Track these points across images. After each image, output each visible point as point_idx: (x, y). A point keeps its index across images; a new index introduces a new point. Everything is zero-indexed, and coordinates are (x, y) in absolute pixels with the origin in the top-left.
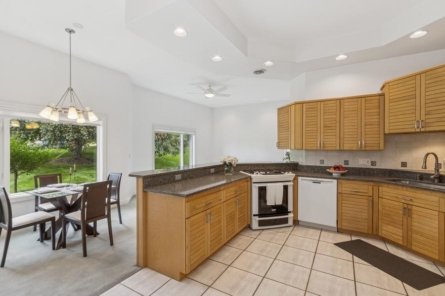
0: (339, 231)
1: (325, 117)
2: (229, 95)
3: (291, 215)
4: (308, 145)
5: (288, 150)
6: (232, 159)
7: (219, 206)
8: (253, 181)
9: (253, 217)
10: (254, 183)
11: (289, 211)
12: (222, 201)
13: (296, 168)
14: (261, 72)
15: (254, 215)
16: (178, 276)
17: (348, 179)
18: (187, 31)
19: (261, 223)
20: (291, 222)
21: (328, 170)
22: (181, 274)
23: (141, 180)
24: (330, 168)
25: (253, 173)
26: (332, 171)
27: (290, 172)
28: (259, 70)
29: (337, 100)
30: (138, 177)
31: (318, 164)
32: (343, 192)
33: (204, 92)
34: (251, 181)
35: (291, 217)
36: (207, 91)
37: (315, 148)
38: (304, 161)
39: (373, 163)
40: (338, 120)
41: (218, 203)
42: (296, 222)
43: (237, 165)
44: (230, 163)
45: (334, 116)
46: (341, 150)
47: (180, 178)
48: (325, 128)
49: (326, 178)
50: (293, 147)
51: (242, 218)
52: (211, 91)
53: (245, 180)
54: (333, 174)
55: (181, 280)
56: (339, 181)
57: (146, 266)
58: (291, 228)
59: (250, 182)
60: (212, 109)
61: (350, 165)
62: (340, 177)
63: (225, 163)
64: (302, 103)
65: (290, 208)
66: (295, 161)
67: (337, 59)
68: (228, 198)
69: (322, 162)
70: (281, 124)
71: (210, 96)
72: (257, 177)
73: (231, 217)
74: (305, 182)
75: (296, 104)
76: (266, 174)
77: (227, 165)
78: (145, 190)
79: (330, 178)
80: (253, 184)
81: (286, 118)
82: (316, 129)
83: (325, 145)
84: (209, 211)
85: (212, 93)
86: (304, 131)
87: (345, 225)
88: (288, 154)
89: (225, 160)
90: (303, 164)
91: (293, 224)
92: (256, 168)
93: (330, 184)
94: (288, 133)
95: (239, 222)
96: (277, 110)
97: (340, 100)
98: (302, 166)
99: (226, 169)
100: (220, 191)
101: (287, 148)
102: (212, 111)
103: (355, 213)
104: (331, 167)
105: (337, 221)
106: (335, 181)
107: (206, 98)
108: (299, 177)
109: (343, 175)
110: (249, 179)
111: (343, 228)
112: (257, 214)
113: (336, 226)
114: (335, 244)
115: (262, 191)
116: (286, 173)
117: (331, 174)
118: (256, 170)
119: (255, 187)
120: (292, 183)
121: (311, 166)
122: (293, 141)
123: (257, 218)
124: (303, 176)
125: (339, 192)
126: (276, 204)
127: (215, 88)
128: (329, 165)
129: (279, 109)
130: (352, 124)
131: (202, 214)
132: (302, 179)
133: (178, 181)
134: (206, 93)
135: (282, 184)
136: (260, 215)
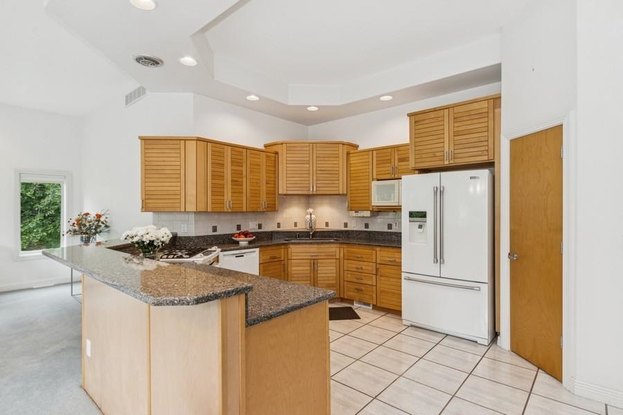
1: (233, 168)
26: (237, 239)
29: (244, 148)
32: (264, 261)
38: (192, 230)
39: (260, 226)
45: (241, 169)
48: (233, 183)
50: (192, 208)
56: (260, 249)
64: (207, 141)
69: (215, 229)
74: (227, 258)
81: (172, 159)
82: (223, 182)
83: (233, 206)
90: (190, 235)
94: (176, 184)
97: (247, 150)
101: (173, 209)
122: (192, 198)
125: (260, 262)
130: (257, 181)
132: (224, 255)
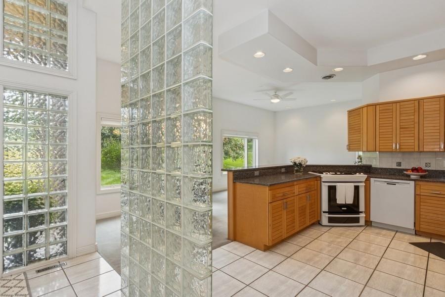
0: (417, 233)
1: (402, 118)
2: (295, 99)
3: (362, 215)
4: (382, 147)
5: (361, 153)
6: (302, 159)
7: (292, 198)
8: (323, 180)
9: (323, 214)
10: (324, 182)
11: (360, 211)
12: (296, 194)
13: (368, 171)
14: (330, 77)
15: (324, 212)
16: (263, 248)
17: (428, 181)
18: (264, 53)
19: (331, 220)
20: (362, 222)
21: (405, 172)
22: (265, 245)
23: (231, 174)
24: (407, 170)
25: (323, 174)
26: (409, 173)
27: (362, 174)
28: (328, 75)
29: (415, 100)
30: (229, 171)
31: (394, 166)
32: (422, 194)
33: (270, 98)
34: (321, 180)
35: (363, 217)
36: (273, 97)
37: (391, 150)
38: (378, 164)
40: (416, 120)
41: (292, 195)
42: (368, 223)
43: (307, 166)
44: (300, 164)
45: (413, 117)
46: (421, 152)
47: (258, 174)
48: (402, 130)
49: (402, 179)
50: (365, 149)
51: (312, 213)
52: (277, 97)
53: (315, 179)
54: (411, 176)
55: (265, 251)
56: (417, 182)
57: (235, 240)
58: (363, 228)
59: (319, 181)
60: (275, 112)
61: (432, 168)
62: (419, 179)
63: (295, 163)
64: (375, 105)
65: (362, 208)
66: (368, 163)
67: (415, 59)
68: (300, 193)
69: (399, 164)
70: (353, 127)
71: (276, 101)
72: (326, 176)
73: (302, 210)
74: (378, 183)
75: (368, 106)
76: (336, 174)
77: (297, 165)
78: (235, 181)
79: (406, 180)
80: (323, 184)
81: (357, 121)
82: (391, 130)
83: (402, 147)
84: (285, 200)
85: (278, 98)
86: (377, 133)
87: (424, 227)
88: (360, 157)
89: (296, 161)
90: (377, 167)
91: (365, 224)
92: (325, 170)
93: (406, 185)
94: (359, 135)
95: (310, 216)
96: (347, 113)
97: (419, 100)
98: (376, 169)
99: (296, 169)
100: (294, 185)
101: (359, 150)
102: (275, 115)
103: (436, 216)
104: (409, 169)
105: (415, 223)
106: (412, 183)
107: (272, 103)
108: (371, 179)
109: (422, 177)
110: (319, 179)
111: (421, 230)
112: (327, 211)
113: (413, 228)
114: (410, 243)
115: (332, 190)
116: (357, 174)
117: (409, 176)
118: (325, 172)
119: (324, 185)
120: (364, 184)
121: (385, 169)
122: (365, 143)
123: (327, 215)
124: (376, 178)
125: (417, 194)
126: (347, 203)
127: (281, 94)
128: (407, 168)
129: (350, 112)
130: (434, 125)
131: (280, 202)
132: (375, 181)
133: (257, 176)
134: (272, 99)
135: (353, 184)
136: (329, 213)
